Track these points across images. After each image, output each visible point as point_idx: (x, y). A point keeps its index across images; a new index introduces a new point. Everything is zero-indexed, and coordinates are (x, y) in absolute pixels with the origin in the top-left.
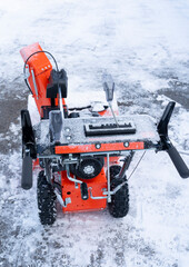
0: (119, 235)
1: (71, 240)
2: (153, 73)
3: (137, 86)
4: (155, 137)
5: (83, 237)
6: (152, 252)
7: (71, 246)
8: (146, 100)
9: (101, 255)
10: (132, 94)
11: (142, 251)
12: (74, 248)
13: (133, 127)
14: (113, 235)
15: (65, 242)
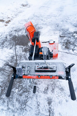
0: (54, 83)
1: (40, 82)
2: (73, 25)
3: (68, 30)
4: (63, 74)
5: (44, 82)
6: (63, 90)
7: (40, 84)
8: (70, 35)
9: (48, 89)
10: (66, 33)
11: (60, 89)
12: (41, 85)
13: (55, 69)
14: (52, 83)
15: (38, 83)
